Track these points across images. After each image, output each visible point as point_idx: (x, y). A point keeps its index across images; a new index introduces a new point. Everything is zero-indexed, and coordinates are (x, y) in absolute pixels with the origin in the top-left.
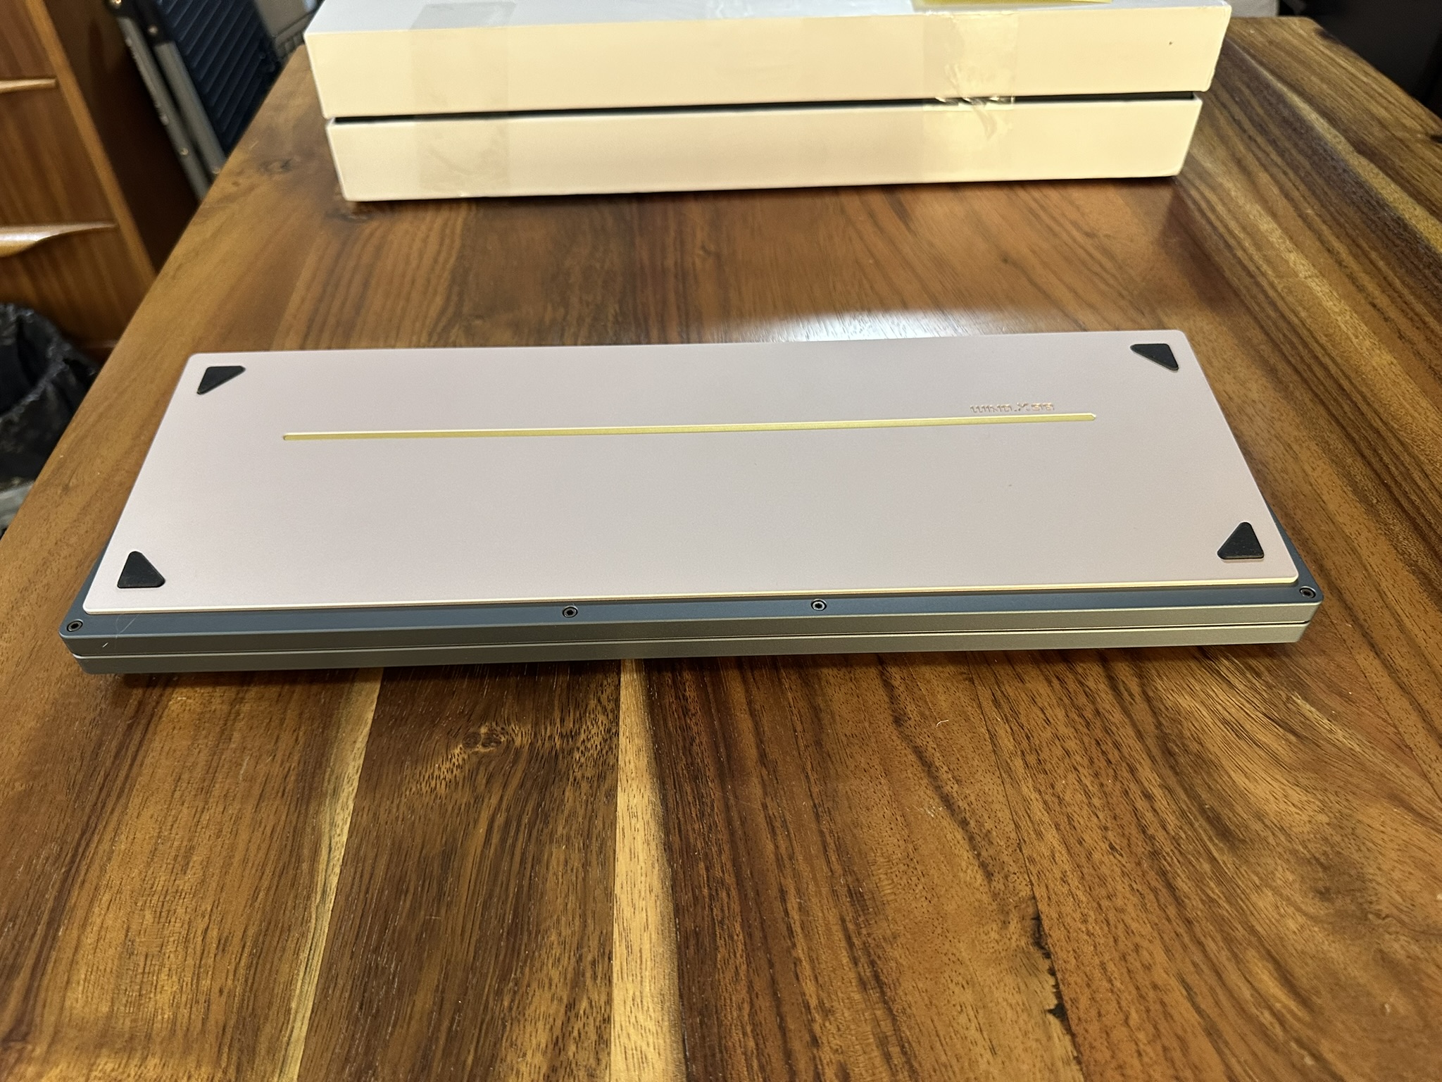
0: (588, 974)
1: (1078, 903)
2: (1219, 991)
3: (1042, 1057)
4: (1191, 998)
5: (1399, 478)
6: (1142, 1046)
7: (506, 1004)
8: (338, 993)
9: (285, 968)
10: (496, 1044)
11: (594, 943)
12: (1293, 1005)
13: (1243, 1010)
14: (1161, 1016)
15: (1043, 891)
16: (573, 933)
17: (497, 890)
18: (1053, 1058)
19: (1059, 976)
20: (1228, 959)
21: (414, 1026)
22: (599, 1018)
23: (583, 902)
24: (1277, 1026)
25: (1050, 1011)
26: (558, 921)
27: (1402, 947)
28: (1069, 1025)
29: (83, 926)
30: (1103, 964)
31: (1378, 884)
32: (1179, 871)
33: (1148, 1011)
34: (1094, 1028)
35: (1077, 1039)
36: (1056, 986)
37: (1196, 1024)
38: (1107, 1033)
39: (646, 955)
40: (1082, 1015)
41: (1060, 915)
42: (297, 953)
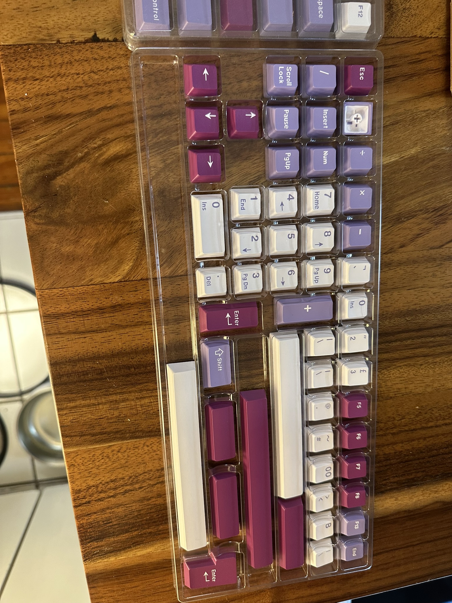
2: (110, 123)
3: (73, 24)
4: (105, 108)
5: (423, 340)
6: (82, 76)
12: (105, 156)
13: (102, 132)
14: (96, 90)
18: (73, 29)
19: (114, 43)
20: (126, 133)
24: (95, 146)
25: (95, 34)
27: (137, 221)
28: (89, 42)
30: (121, 68)
31: (169, 223)
32: (172, 122)
33: (99, 84)
34: (89, 55)
35: (82, 44)
36: (108, 41)
37: (93, 107)
38: (86, 61)
40: (95, 50)
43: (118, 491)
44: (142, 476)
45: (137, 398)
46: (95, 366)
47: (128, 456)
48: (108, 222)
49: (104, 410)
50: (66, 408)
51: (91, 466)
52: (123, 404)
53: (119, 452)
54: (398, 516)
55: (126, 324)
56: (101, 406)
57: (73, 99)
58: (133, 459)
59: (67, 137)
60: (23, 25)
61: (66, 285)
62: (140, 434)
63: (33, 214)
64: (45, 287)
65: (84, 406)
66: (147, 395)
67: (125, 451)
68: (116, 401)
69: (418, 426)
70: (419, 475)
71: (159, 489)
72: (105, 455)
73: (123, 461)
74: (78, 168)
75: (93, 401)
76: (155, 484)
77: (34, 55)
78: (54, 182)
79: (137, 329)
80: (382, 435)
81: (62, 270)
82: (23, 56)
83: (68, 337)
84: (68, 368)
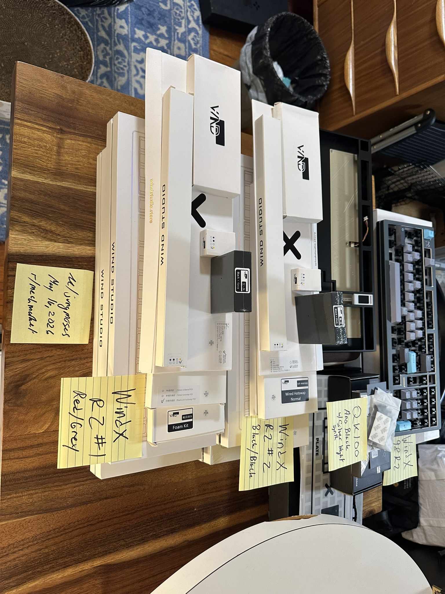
0: (65, 239)
7: (61, 223)
8: (65, 191)
9: (71, 181)
10: (53, 220)
11: (71, 240)
12: (46, 377)
13: (46, 366)
16: (74, 236)
17: (85, 222)
21: (57, 205)
22: (56, 240)
23: (81, 239)
24: (42, 372)
26: (77, 234)
29: (83, 141)
39: (68, 251)
42: (74, 183)
43: (25, 546)
44: (39, 536)
45: (42, 492)
46: (24, 475)
47: (33, 525)
48: (42, 405)
49: (25, 499)
50: (6, 499)
52: (35, 495)
53: (29, 522)
54: (167, 551)
55: (43, 453)
56: (24, 497)
59: (30, 369)
61: (18, 435)
62: (41, 512)
63: (8, 402)
64: (7, 436)
65: (15, 497)
66: (48, 490)
67: (32, 522)
68: (32, 494)
69: (176, 500)
70: (177, 526)
71: (47, 543)
72: (21, 525)
73: (30, 528)
74: (32, 382)
75: (20, 494)
76: (45, 541)
78: (20, 387)
80: (159, 505)
81: (17, 428)
83: (14, 461)
84: (11, 477)
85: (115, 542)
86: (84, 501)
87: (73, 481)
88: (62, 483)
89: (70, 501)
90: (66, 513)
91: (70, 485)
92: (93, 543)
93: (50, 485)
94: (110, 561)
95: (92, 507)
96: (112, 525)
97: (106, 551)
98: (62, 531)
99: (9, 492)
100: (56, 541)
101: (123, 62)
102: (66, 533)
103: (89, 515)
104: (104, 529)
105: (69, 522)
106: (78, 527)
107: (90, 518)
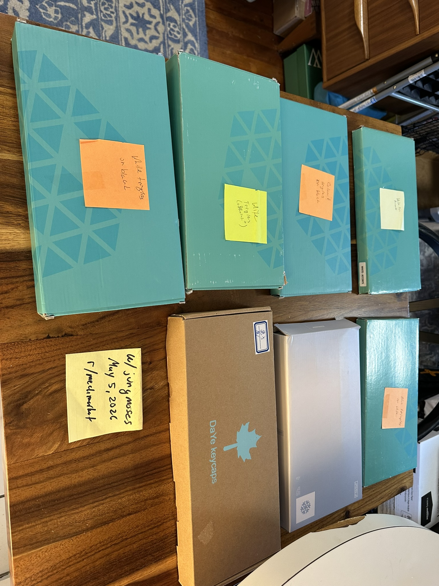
1: (76, 346)
2: (54, 375)
3: (38, 331)
4: (51, 368)
6: (41, 354)
12: (50, 391)
13: (49, 379)
14: (48, 360)
15: (79, 338)
18: (38, 334)
19: (57, 338)
20: (61, 379)
24: (45, 387)
25: (49, 335)
28: (45, 339)
33: (49, 358)
34: (45, 344)
35: (42, 340)
36: (55, 337)
37: (46, 368)
38: (43, 347)
40: (48, 342)
41: (73, 341)
43: (43, 577)
44: (58, 564)
45: (58, 518)
46: (36, 503)
47: (51, 554)
48: (49, 423)
49: (39, 528)
50: (17, 531)
51: (29, 564)
52: (50, 522)
53: (46, 552)
55: (55, 476)
56: (37, 526)
57: (35, 366)
58: (53, 555)
59: (31, 384)
60: (12, 334)
61: (24, 460)
62: (59, 538)
63: (9, 425)
64: (12, 463)
65: (28, 528)
66: (64, 515)
67: (50, 551)
68: (46, 521)
71: (68, 571)
72: (38, 556)
73: (48, 558)
74: (35, 399)
75: (33, 524)
76: (66, 568)
77: (17, 347)
78: (22, 407)
79: (60, 478)
81: (22, 452)
82: (11, 347)
83: (22, 488)
84: (20, 506)
85: (142, 558)
86: (104, 520)
87: (91, 501)
88: (79, 506)
89: (89, 523)
90: (86, 536)
91: (89, 506)
92: (119, 563)
93: (66, 509)
94: (138, 578)
95: (114, 526)
96: (137, 541)
97: (133, 569)
98: (83, 556)
99: (20, 523)
100: (78, 566)
101: (110, 7)
102: (88, 557)
103: (112, 535)
104: (129, 546)
105: (90, 545)
106: (100, 549)
107: (113, 538)
